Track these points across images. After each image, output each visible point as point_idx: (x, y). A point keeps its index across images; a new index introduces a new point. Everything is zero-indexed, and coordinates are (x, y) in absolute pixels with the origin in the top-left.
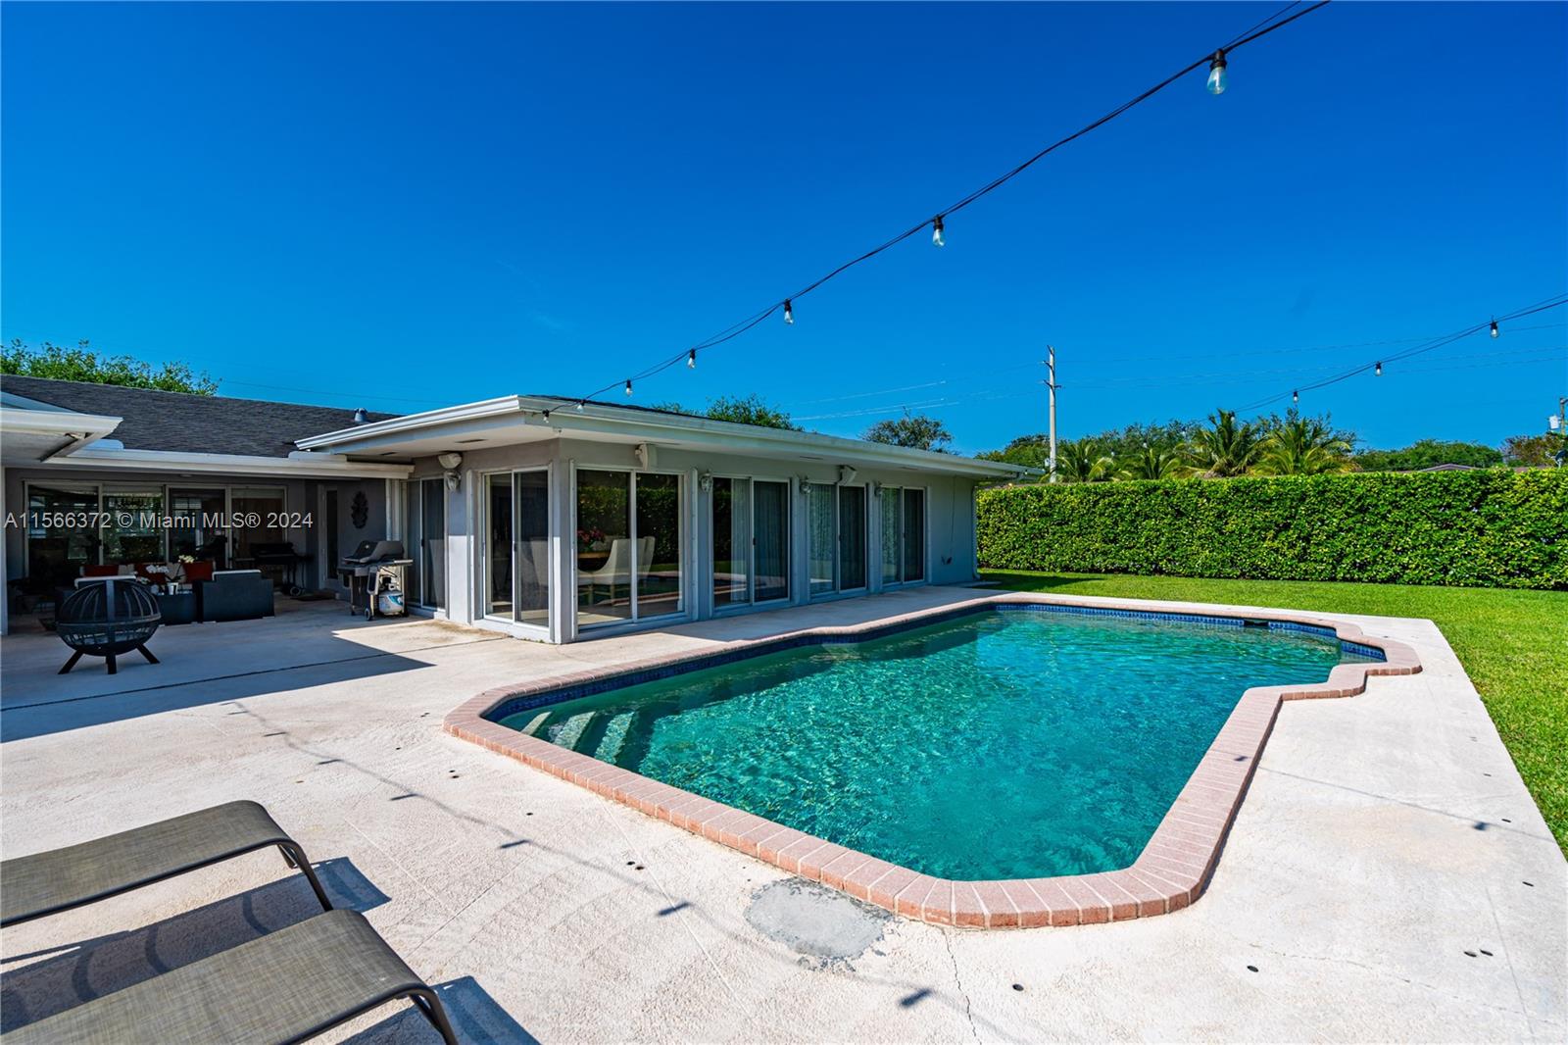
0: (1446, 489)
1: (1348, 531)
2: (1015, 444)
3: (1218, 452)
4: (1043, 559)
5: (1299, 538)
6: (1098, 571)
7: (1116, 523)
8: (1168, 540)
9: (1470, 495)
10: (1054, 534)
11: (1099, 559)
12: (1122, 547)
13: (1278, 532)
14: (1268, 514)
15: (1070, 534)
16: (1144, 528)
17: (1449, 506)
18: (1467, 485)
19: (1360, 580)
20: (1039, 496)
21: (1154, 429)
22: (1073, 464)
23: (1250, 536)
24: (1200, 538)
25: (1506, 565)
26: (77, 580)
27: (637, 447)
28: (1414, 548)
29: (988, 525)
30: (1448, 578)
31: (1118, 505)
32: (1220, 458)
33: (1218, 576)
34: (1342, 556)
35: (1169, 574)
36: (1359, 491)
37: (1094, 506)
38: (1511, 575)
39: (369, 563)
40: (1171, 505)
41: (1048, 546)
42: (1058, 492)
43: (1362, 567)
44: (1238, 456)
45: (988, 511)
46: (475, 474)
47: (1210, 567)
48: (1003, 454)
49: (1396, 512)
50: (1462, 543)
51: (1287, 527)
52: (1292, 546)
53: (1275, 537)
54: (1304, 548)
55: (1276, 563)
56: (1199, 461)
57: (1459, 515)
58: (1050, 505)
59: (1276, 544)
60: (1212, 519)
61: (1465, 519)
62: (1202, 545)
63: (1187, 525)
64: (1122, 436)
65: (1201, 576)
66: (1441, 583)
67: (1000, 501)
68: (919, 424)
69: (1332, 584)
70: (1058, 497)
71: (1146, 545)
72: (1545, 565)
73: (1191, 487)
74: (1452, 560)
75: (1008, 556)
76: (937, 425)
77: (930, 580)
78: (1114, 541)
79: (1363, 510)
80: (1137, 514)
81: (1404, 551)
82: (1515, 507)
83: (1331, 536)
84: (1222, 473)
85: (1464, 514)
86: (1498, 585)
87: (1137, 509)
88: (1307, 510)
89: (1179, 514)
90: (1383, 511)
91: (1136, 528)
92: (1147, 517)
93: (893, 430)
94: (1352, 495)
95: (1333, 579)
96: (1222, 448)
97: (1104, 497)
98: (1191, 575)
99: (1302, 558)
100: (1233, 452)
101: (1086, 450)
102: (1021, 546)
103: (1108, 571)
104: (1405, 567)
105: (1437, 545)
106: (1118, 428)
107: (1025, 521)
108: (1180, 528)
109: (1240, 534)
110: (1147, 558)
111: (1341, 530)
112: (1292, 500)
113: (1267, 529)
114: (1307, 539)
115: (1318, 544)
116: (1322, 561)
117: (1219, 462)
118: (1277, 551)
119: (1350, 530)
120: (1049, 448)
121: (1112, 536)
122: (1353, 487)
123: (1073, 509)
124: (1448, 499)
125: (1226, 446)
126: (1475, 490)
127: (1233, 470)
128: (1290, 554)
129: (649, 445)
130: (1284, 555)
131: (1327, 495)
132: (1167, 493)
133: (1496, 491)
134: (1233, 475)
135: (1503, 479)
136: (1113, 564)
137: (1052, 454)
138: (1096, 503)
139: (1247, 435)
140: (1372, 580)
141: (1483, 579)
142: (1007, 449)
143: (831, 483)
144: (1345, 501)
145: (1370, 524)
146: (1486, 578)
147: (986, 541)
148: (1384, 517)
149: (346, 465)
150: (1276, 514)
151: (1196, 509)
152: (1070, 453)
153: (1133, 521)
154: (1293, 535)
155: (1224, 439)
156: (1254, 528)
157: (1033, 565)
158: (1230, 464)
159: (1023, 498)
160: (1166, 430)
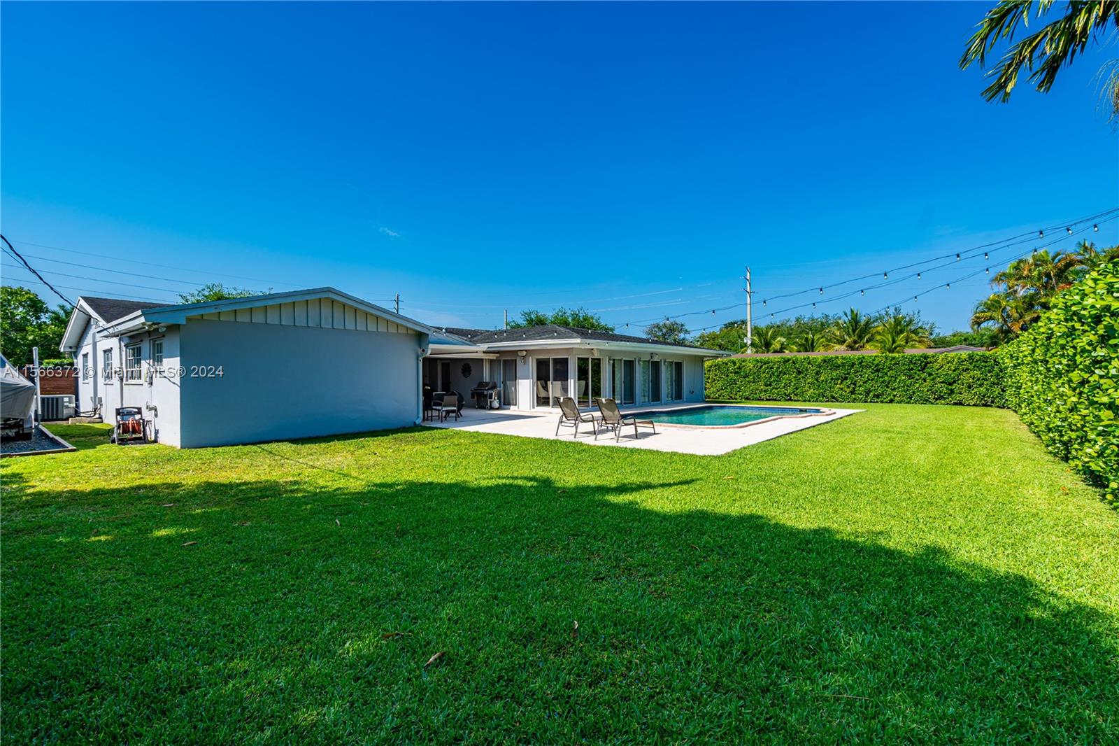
0: (911, 361)
1: (872, 380)
2: (726, 326)
3: (849, 335)
4: (736, 394)
5: (851, 383)
6: (763, 400)
7: (771, 377)
8: (795, 384)
9: (921, 364)
10: (741, 382)
11: (763, 394)
12: (773, 388)
13: (842, 381)
14: (838, 372)
15: (749, 382)
16: (783, 379)
17: (912, 369)
18: (919, 360)
19: (877, 402)
20: (734, 363)
21: (813, 320)
22: (761, 341)
23: (830, 382)
24: (808, 383)
25: (935, 395)
26: (434, 393)
27: (592, 349)
28: (899, 388)
29: (709, 378)
30: (912, 401)
31: (772, 368)
32: (850, 338)
33: (816, 401)
34: (870, 391)
35: (795, 401)
36: (876, 362)
37: (760, 368)
38: (937, 399)
39: (489, 389)
40: (795, 368)
41: (738, 388)
42: (744, 361)
43: (877, 396)
44: (860, 337)
45: (709, 370)
46: (532, 358)
47: (813, 397)
48: (718, 333)
49: (891, 371)
50: (917, 385)
51: (846, 378)
52: (848, 387)
53: (841, 383)
54: (854, 388)
55: (841, 395)
56: (838, 340)
57: (916, 373)
58: (739, 368)
59: (841, 386)
60: (814, 374)
61: (918, 375)
62: (810, 387)
63: (803, 377)
64: (793, 323)
65: (809, 401)
66: (908, 403)
67: (715, 366)
68: (673, 325)
69: (866, 404)
70: (743, 364)
71: (784, 387)
72: (949, 395)
73: (805, 359)
74: (914, 392)
75: (719, 393)
76: (682, 325)
77: (685, 400)
78: (770, 385)
79: (878, 371)
80: (780, 372)
81: (895, 389)
82: (938, 370)
83: (865, 382)
84: (851, 347)
85: (918, 372)
86: (932, 404)
87: (780, 370)
88: (855, 371)
89: (799, 372)
90: (885, 371)
91: (780, 379)
92: (785, 374)
93: (659, 328)
94: (873, 364)
95: (866, 402)
96: (851, 333)
97: (765, 364)
98: (805, 401)
99: (853, 392)
100: (857, 334)
101: (770, 333)
102: (725, 388)
103: (767, 400)
104: (895, 396)
105: (908, 386)
106: (790, 318)
107: (727, 376)
108: (800, 379)
109: (826, 382)
110: (785, 393)
111: (869, 380)
112: (848, 366)
113: (837, 379)
114: (855, 384)
115: (860, 386)
116: (861, 394)
117: (849, 340)
118: (842, 389)
119: (873, 379)
120: (747, 331)
121: (768, 383)
122: (874, 360)
123: (750, 370)
124: (912, 366)
125: (854, 331)
126: (922, 362)
127: (857, 345)
128: (848, 391)
129: (597, 349)
130: (845, 392)
131: (863, 364)
132: (794, 362)
133: (931, 362)
134: (857, 349)
135: (933, 357)
136: (770, 396)
137: (749, 335)
138: (761, 367)
139: (867, 324)
140: (882, 402)
141: (926, 401)
142: (721, 330)
143: (648, 359)
144: (870, 367)
145: (880, 377)
146: (927, 401)
147: (708, 385)
148: (886, 374)
149: (483, 354)
150: (841, 372)
151: (807, 370)
152: (759, 335)
153: (778, 376)
154: (849, 381)
155: (852, 326)
156: (832, 379)
157: (731, 397)
158: (855, 342)
159: (727, 364)
160: (819, 320)
